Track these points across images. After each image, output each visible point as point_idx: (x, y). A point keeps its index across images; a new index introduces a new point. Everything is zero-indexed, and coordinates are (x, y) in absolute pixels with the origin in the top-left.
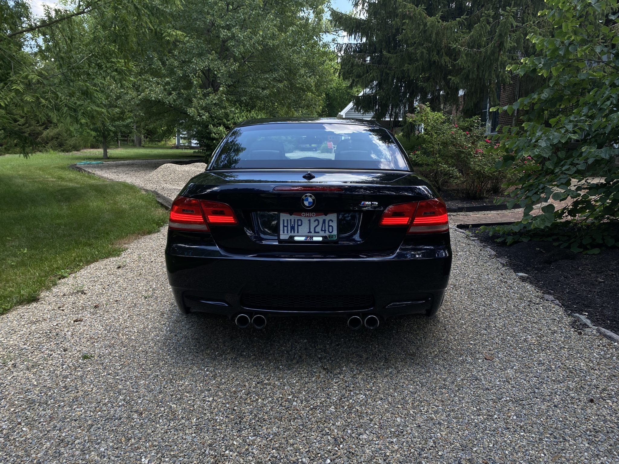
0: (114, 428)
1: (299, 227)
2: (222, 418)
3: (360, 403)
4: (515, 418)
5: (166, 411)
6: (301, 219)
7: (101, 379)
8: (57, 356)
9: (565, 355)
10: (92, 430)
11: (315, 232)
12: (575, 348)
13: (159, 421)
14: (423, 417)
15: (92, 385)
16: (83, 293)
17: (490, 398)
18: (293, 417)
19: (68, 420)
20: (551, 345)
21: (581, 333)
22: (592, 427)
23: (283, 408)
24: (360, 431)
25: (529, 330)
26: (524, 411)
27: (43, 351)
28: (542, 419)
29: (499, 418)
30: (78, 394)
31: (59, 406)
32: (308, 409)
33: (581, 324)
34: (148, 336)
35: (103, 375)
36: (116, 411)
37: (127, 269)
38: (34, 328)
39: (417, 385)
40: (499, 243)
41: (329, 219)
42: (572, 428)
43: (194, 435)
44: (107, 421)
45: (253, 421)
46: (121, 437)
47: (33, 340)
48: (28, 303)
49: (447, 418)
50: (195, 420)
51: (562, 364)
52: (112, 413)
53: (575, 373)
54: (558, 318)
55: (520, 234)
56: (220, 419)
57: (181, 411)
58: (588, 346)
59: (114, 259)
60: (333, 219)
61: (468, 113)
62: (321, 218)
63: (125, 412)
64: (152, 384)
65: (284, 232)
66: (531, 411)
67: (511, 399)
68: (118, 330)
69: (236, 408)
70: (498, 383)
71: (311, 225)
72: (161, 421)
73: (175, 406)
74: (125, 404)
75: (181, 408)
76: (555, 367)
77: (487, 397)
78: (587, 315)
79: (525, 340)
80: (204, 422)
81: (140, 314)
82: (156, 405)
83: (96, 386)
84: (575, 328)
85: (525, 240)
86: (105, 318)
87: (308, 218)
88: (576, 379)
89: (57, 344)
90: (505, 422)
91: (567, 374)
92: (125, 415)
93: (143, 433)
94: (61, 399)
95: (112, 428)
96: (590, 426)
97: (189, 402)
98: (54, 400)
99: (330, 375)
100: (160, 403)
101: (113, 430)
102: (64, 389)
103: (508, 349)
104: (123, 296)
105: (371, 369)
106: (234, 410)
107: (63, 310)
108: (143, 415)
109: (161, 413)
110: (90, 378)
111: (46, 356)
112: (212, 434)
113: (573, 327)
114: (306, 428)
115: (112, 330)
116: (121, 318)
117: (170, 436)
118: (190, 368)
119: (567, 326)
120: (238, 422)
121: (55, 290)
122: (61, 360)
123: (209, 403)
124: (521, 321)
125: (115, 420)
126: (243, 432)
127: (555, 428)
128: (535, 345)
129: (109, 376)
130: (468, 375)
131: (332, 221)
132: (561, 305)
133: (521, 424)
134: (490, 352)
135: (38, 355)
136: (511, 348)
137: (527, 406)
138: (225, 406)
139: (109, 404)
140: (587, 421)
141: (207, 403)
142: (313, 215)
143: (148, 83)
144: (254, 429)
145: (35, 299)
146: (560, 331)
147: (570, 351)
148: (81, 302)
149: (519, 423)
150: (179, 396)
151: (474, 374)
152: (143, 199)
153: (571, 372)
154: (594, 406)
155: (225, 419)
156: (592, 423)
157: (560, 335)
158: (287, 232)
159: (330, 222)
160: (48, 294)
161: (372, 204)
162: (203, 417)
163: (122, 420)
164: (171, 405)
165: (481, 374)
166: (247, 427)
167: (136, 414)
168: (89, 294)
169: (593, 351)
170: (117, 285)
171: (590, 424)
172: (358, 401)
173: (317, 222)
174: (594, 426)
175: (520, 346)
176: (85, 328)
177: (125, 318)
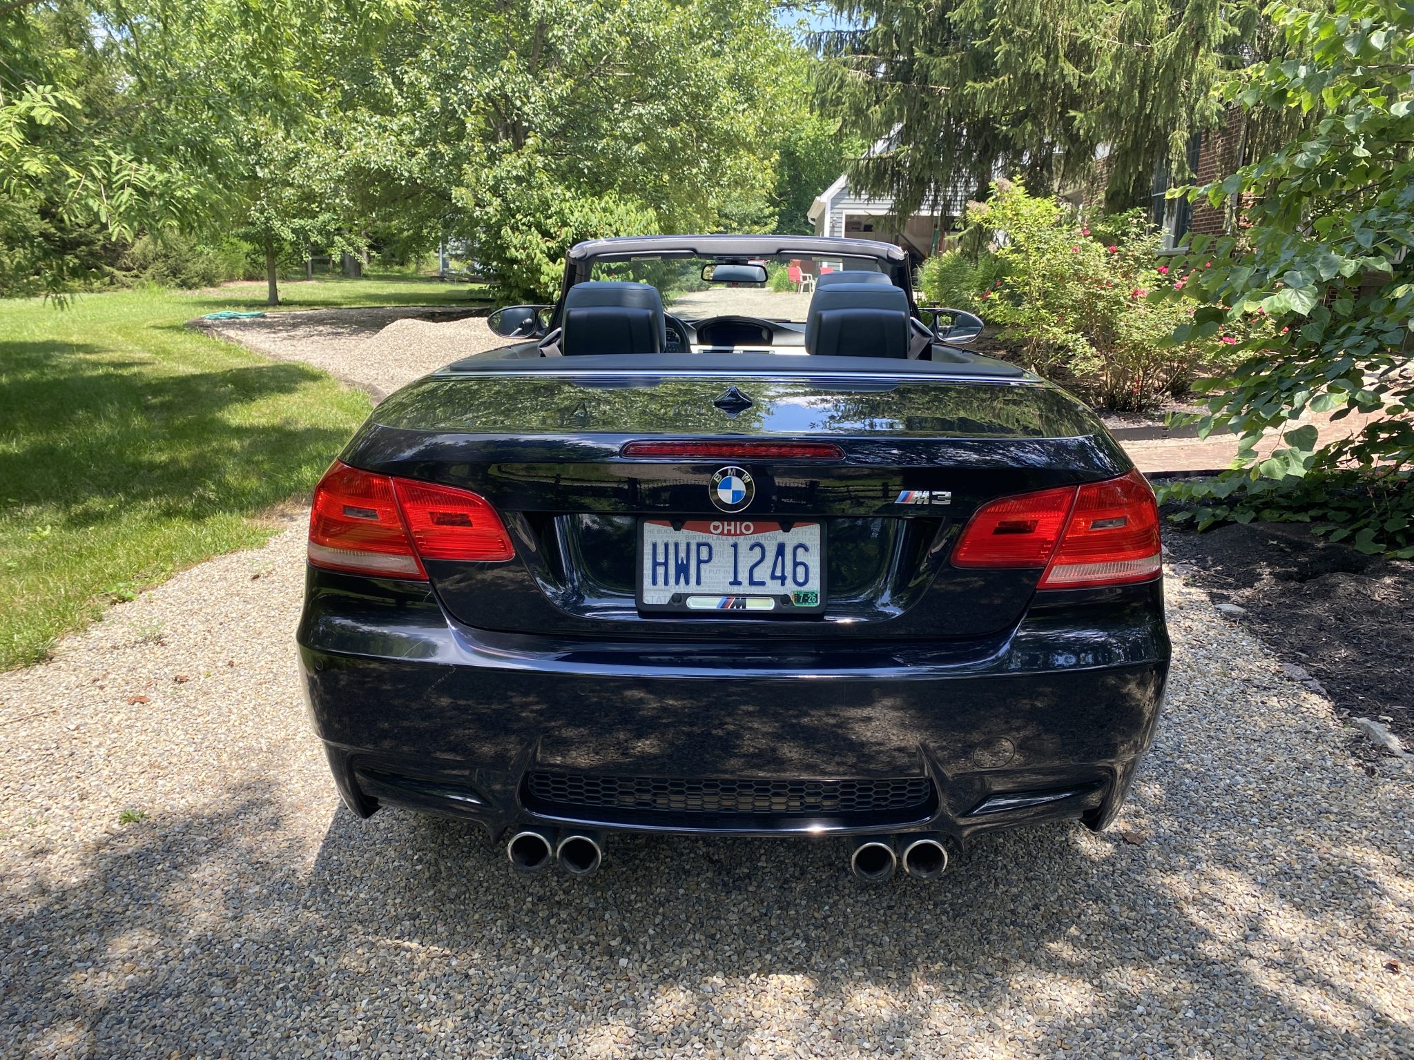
0: (159, 1022)
1: (703, 566)
2: (434, 998)
3: (790, 963)
4: (1190, 1014)
5: (298, 974)
6: (710, 541)
7: (153, 878)
8: (61, 812)
9: (1329, 832)
10: (102, 1026)
11: (752, 583)
12: (1356, 812)
13: (274, 1004)
14: (950, 1008)
15: (128, 896)
16: (159, 640)
17: (1129, 955)
18: (614, 1002)
19: (49, 995)
20: (1295, 805)
21: (1373, 772)
22: (1392, 1046)
23: (594, 973)
24: (782, 1047)
25: (1240, 760)
26: (1216, 996)
27: (29, 797)
28: (1261, 1021)
29: (1149, 1014)
30: (89, 920)
31: (36, 953)
32: (656, 976)
33: (1373, 748)
34: (291, 762)
35: (160, 867)
36: (172, 971)
37: (273, 582)
38: (24, 734)
39: (945, 912)
40: (1178, 524)
41: (795, 543)
42: (1340, 1047)
43: (353, 1048)
44: (143, 1002)
45: (511, 1011)
46: (170, 1049)
47: (13, 768)
48: (27, 666)
49: (1012, 1012)
50: (365, 1002)
51: (1321, 859)
52: (160, 979)
53: (1355, 886)
54: (1317, 728)
55: (1231, 502)
56: (430, 1002)
57: (334, 975)
58: (1389, 807)
59: (250, 554)
60: (808, 544)
61: (1118, 202)
62: (772, 538)
63: (195, 974)
64: (275, 896)
65: (654, 582)
66: (1233, 995)
67: (1183, 958)
68: (221, 746)
69: (472, 972)
70: (1154, 911)
71: (740, 559)
72: (279, 1003)
73: (323, 961)
74: (198, 951)
75: (335, 967)
76: (1303, 870)
77: (1122, 950)
78: (1391, 723)
79: (1229, 790)
80: (386, 1011)
81: (283, 701)
82: (275, 958)
83: (138, 900)
84: (1360, 757)
85: (1244, 519)
86: (196, 712)
87: (732, 540)
88: (1355, 903)
89: (68, 779)
90: (1163, 1027)
91: (1333, 889)
92: (192, 985)
93: (228, 1038)
94: (44, 934)
95: (153, 1023)
96: (1386, 1043)
97: (360, 951)
98: (27, 938)
99: (726, 879)
100: (287, 952)
101: (155, 1027)
102: (57, 907)
103: (1183, 813)
104: (250, 652)
105: (831, 865)
106: (467, 976)
107: (102, 688)
108: (239, 985)
109: (284, 980)
110: (128, 875)
111: (34, 811)
112: (400, 1045)
113: (1353, 754)
114: (645, 1035)
115: (207, 743)
116: (235, 711)
117: (295, 1049)
118: (377, 854)
119: (1337, 751)
120: (472, 1014)
121: (96, 632)
122: (68, 824)
123: (408, 955)
124: (1221, 736)
125: (164, 999)
126: (481, 1043)
127: (1296, 1048)
128: (1254, 802)
129: (174, 872)
130: (1077, 886)
131: (807, 550)
132: (1325, 692)
133: (1207, 1034)
134: (1137, 821)
135: (16, 807)
136: (1192, 809)
137: (1224, 980)
138: (449, 965)
139: (160, 953)
140: (1381, 1028)
141: (403, 953)
142: (748, 528)
143: (360, 129)
144: (510, 1034)
145: (42, 657)
146: (1320, 763)
147: (1342, 820)
148: (150, 666)
149: (1201, 1031)
150: (336, 933)
151: (1091, 882)
152: (340, 405)
153: (1342, 882)
154: (1400, 983)
155: (440, 1002)
156: (1392, 1033)
157: (1319, 776)
158: (666, 583)
159: (800, 551)
160: (76, 644)
161: (931, 497)
162: (386, 994)
163: (182, 999)
164: (312, 956)
165: (1109, 885)
166: (495, 1028)
167: (220, 983)
168: (173, 646)
169: (1401, 823)
170: (242, 624)
171: (1387, 1037)
172: (786, 958)
173: (757, 550)
174: (1396, 1043)
175: (1215, 804)
176: (143, 737)
177: (245, 712)
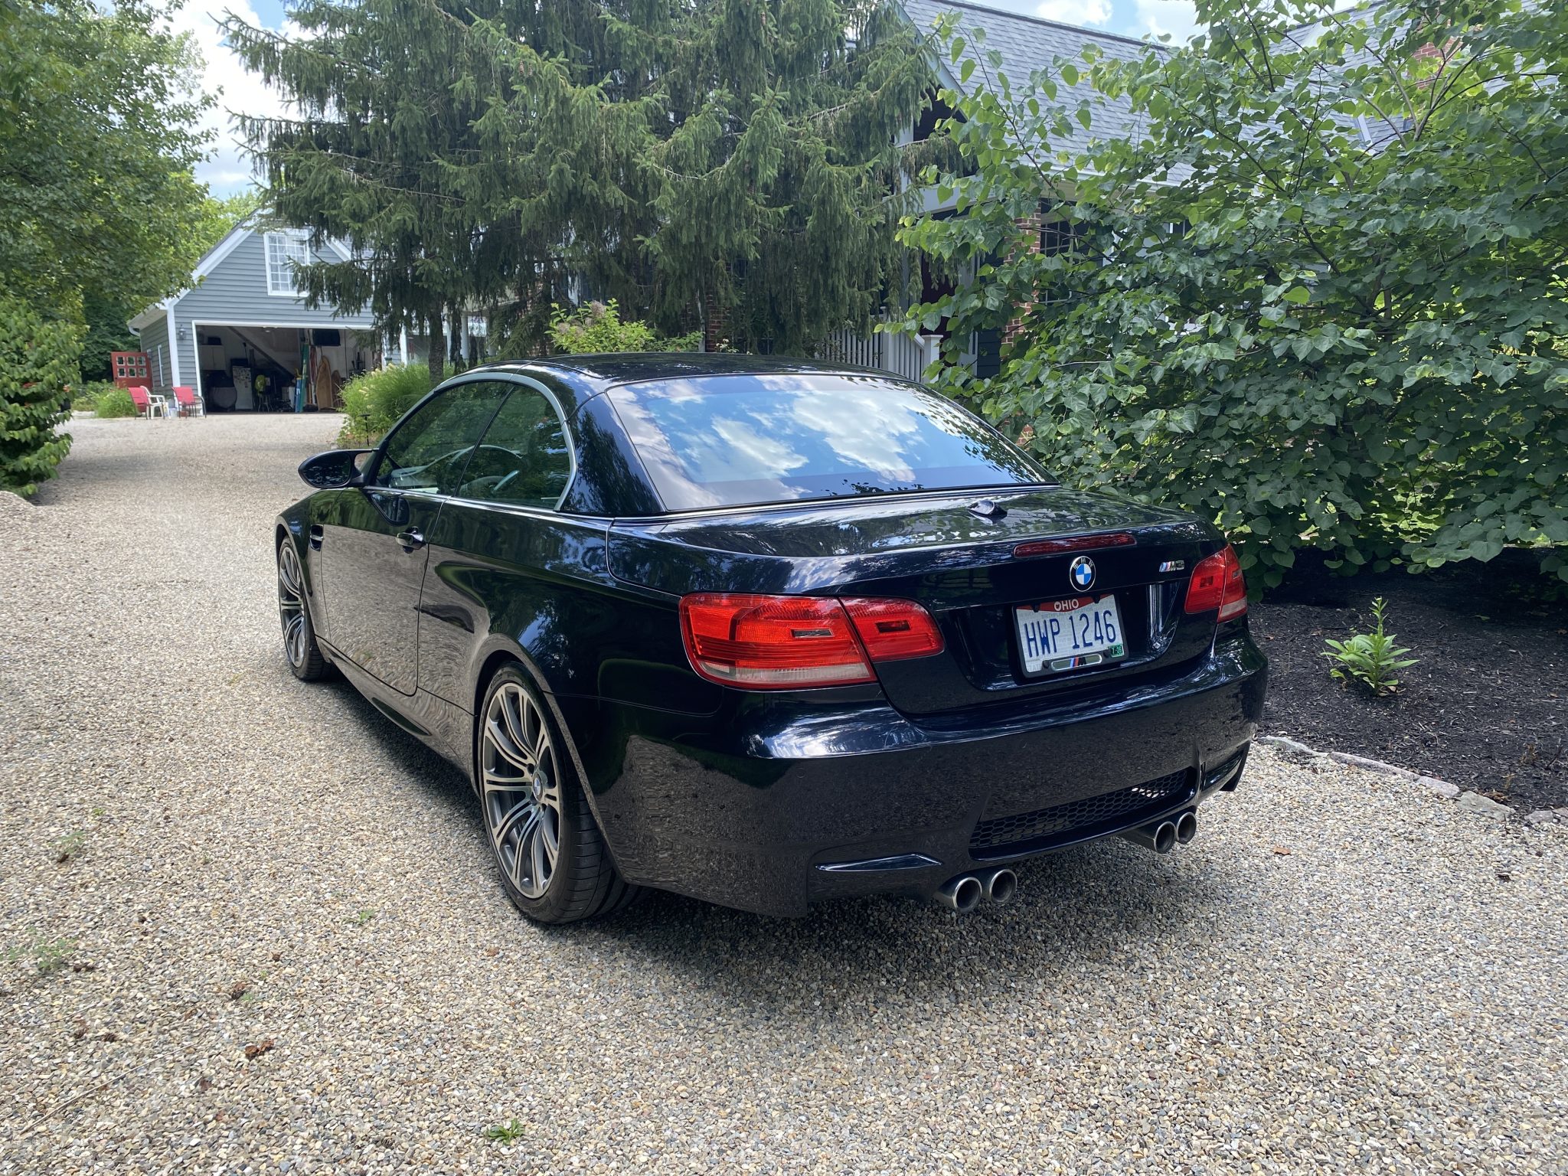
1: (1056, 636)
6: (1056, 617)
11: (1086, 645)
41: (1103, 611)
60: (1110, 610)
62: (1090, 610)
65: (1031, 654)
71: (1075, 628)
115: (425, 1040)
131: (1110, 614)
142: (1075, 604)
158: (1037, 654)
159: (1107, 616)
161: (1176, 565)
173: (1084, 619)
